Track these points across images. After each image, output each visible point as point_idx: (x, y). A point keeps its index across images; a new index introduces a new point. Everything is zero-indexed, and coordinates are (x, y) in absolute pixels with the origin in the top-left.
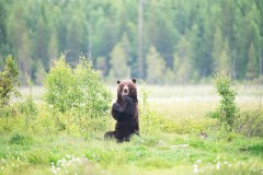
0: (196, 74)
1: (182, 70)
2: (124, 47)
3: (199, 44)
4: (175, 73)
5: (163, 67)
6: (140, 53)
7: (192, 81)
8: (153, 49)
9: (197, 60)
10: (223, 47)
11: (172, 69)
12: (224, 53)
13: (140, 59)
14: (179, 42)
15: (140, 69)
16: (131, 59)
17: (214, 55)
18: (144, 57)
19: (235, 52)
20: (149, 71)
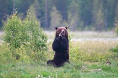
0: (82, 24)
1: (73, 22)
2: (36, 6)
3: (83, 5)
4: (69, 23)
5: (61, 19)
6: (46, 10)
7: (80, 28)
8: (54, 8)
9: (82, 15)
10: (99, 7)
11: (67, 21)
12: (100, 11)
13: (46, 14)
14: (71, 4)
15: (46, 20)
16: (40, 14)
17: (93, 12)
18: (49, 13)
19: (106, 10)
20: (52, 22)
